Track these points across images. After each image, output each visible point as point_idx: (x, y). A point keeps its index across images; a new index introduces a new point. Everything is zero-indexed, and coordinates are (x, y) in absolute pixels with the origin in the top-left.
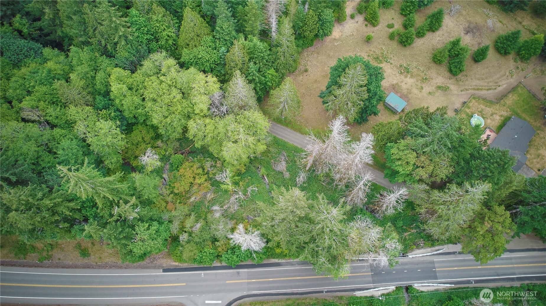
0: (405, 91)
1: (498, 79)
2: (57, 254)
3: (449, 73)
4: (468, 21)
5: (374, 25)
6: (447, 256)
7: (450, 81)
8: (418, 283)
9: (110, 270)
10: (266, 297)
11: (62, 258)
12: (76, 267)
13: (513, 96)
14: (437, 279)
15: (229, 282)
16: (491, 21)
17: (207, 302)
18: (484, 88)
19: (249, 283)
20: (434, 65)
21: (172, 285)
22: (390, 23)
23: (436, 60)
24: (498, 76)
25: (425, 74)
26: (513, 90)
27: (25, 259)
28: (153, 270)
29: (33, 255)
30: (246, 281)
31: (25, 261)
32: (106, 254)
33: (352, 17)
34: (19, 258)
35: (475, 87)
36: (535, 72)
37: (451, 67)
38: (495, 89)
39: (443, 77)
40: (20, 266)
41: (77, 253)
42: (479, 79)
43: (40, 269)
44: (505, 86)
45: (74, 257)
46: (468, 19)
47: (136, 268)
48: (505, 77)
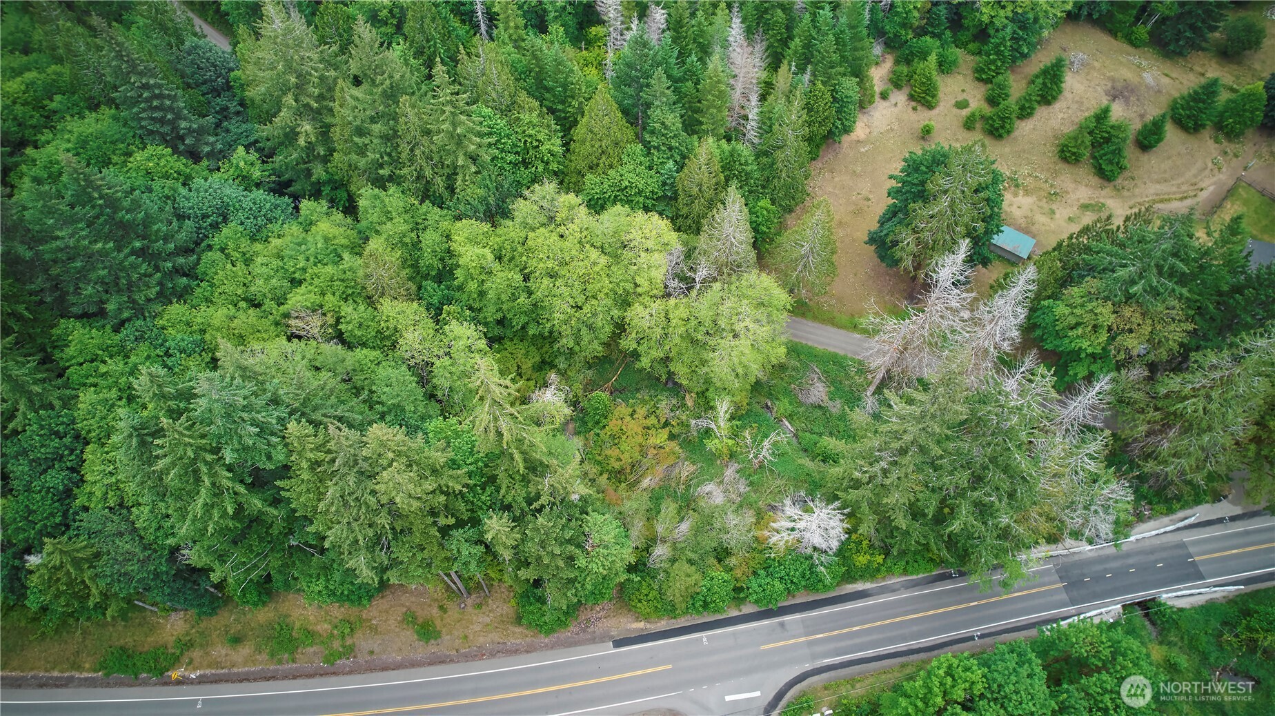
0: (1022, 222)
1: (1195, 176)
2: (364, 642)
3: (1096, 178)
4: (1109, 78)
5: (930, 107)
6: (1208, 529)
7: (1104, 193)
8: (1167, 592)
9: (493, 661)
10: (856, 667)
11: (376, 649)
12: (414, 664)
13: (1232, 205)
14: (1204, 579)
15: (765, 647)
16: (1149, 75)
17: (728, 698)
18: (1173, 197)
19: (810, 643)
20: (1065, 166)
21: (640, 672)
22: (960, 98)
23: (1067, 154)
24: (1194, 171)
25: (1052, 186)
26: (1230, 193)
27: (293, 661)
28: (592, 647)
29: (311, 650)
30: (804, 639)
31: (294, 665)
32: (477, 628)
33: (884, 96)
34: (280, 662)
35: (1154, 197)
36: (1260, 157)
37: (1100, 165)
38: (1195, 196)
39: (1086, 186)
40: (285, 677)
41: (409, 635)
42: (1158, 182)
43: (334, 679)
44: (1212, 188)
45: (404, 641)
46: (1108, 74)
47: (552, 648)
48: (1207, 172)
